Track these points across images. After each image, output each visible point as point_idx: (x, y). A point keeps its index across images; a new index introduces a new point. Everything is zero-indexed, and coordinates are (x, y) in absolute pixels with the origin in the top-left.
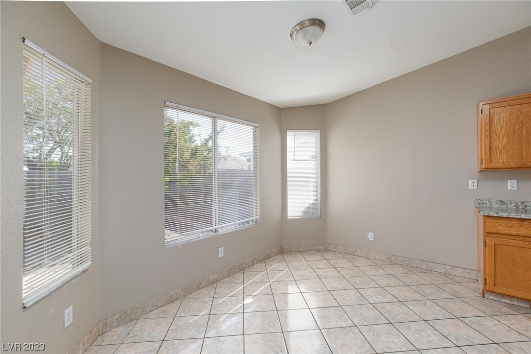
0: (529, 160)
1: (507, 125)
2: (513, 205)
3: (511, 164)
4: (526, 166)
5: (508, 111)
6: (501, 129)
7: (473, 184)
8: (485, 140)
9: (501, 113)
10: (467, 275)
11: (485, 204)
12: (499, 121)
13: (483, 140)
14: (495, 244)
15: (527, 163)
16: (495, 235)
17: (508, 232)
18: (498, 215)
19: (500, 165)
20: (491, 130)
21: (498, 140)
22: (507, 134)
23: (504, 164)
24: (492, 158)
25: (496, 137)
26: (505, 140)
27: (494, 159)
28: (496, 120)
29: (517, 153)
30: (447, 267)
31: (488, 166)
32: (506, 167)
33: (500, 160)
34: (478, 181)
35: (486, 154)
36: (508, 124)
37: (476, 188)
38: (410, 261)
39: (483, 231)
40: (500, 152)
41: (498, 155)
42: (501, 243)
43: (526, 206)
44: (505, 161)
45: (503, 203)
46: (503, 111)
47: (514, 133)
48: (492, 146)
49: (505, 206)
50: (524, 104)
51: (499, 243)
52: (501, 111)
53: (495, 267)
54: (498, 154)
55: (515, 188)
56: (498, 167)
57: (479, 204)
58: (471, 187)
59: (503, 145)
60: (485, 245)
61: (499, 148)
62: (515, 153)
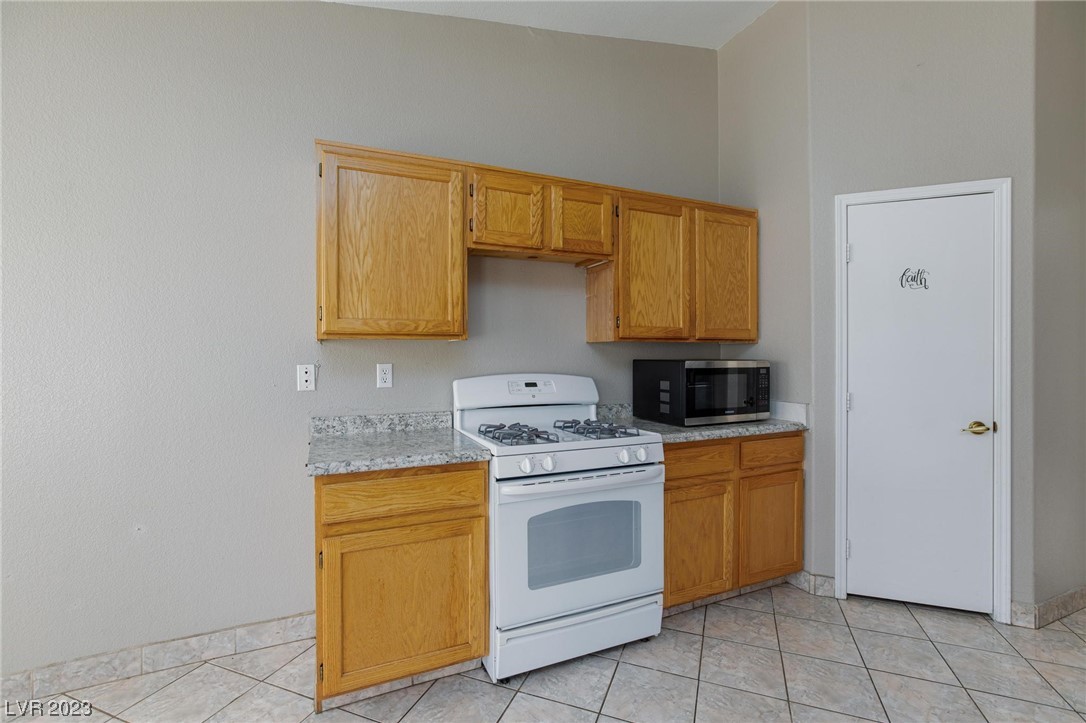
0: (411, 316)
1: (373, 221)
2: (386, 424)
3: (380, 322)
4: (405, 331)
5: (375, 186)
6: (362, 228)
7: (306, 377)
8: (327, 251)
9: (362, 188)
10: (292, 635)
11: (331, 430)
12: (358, 208)
13: (323, 254)
14: (342, 554)
15: (408, 322)
16: (345, 529)
17: (372, 512)
18: (352, 468)
19: (359, 327)
20: (341, 228)
21: (356, 259)
22: (372, 243)
23: (366, 324)
24: (342, 307)
25: (350, 246)
26: (369, 260)
27: (347, 307)
28: (351, 205)
29: (391, 295)
30: (240, 632)
31: (335, 328)
32: (371, 330)
33: (361, 311)
34: (317, 368)
35: (328, 291)
36: (376, 220)
37: (312, 387)
38: (117, 663)
39: (316, 522)
40: (360, 291)
41: (356, 299)
42: (356, 547)
43: (407, 425)
44: (369, 316)
45: (368, 422)
46: (365, 182)
47: (386, 243)
48: (343, 272)
49: (372, 430)
50: (406, 176)
51: (351, 549)
52: (361, 181)
53: (342, 621)
54: (356, 294)
55: (389, 384)
56: (356, 331)
57: (319, 431)
58: (300, 386)
59: (365, 272)
60: (320, 563)
61: (357, 279)
62: (388, 296)
